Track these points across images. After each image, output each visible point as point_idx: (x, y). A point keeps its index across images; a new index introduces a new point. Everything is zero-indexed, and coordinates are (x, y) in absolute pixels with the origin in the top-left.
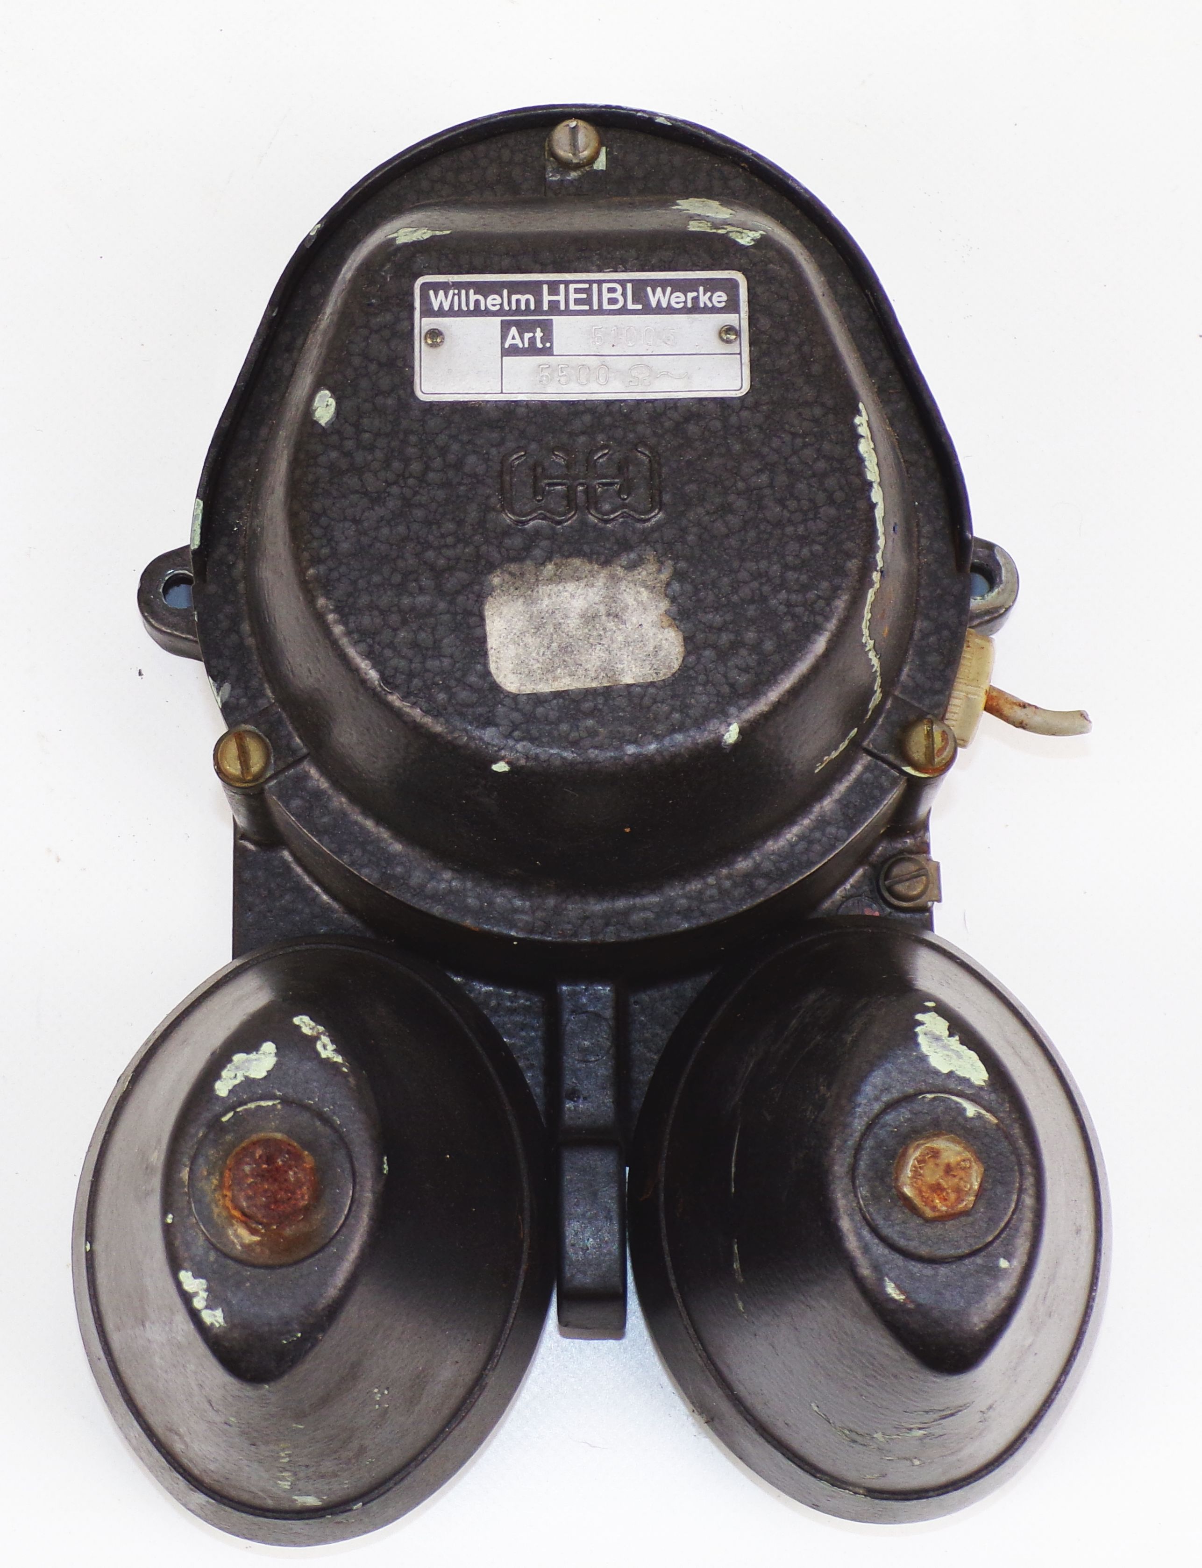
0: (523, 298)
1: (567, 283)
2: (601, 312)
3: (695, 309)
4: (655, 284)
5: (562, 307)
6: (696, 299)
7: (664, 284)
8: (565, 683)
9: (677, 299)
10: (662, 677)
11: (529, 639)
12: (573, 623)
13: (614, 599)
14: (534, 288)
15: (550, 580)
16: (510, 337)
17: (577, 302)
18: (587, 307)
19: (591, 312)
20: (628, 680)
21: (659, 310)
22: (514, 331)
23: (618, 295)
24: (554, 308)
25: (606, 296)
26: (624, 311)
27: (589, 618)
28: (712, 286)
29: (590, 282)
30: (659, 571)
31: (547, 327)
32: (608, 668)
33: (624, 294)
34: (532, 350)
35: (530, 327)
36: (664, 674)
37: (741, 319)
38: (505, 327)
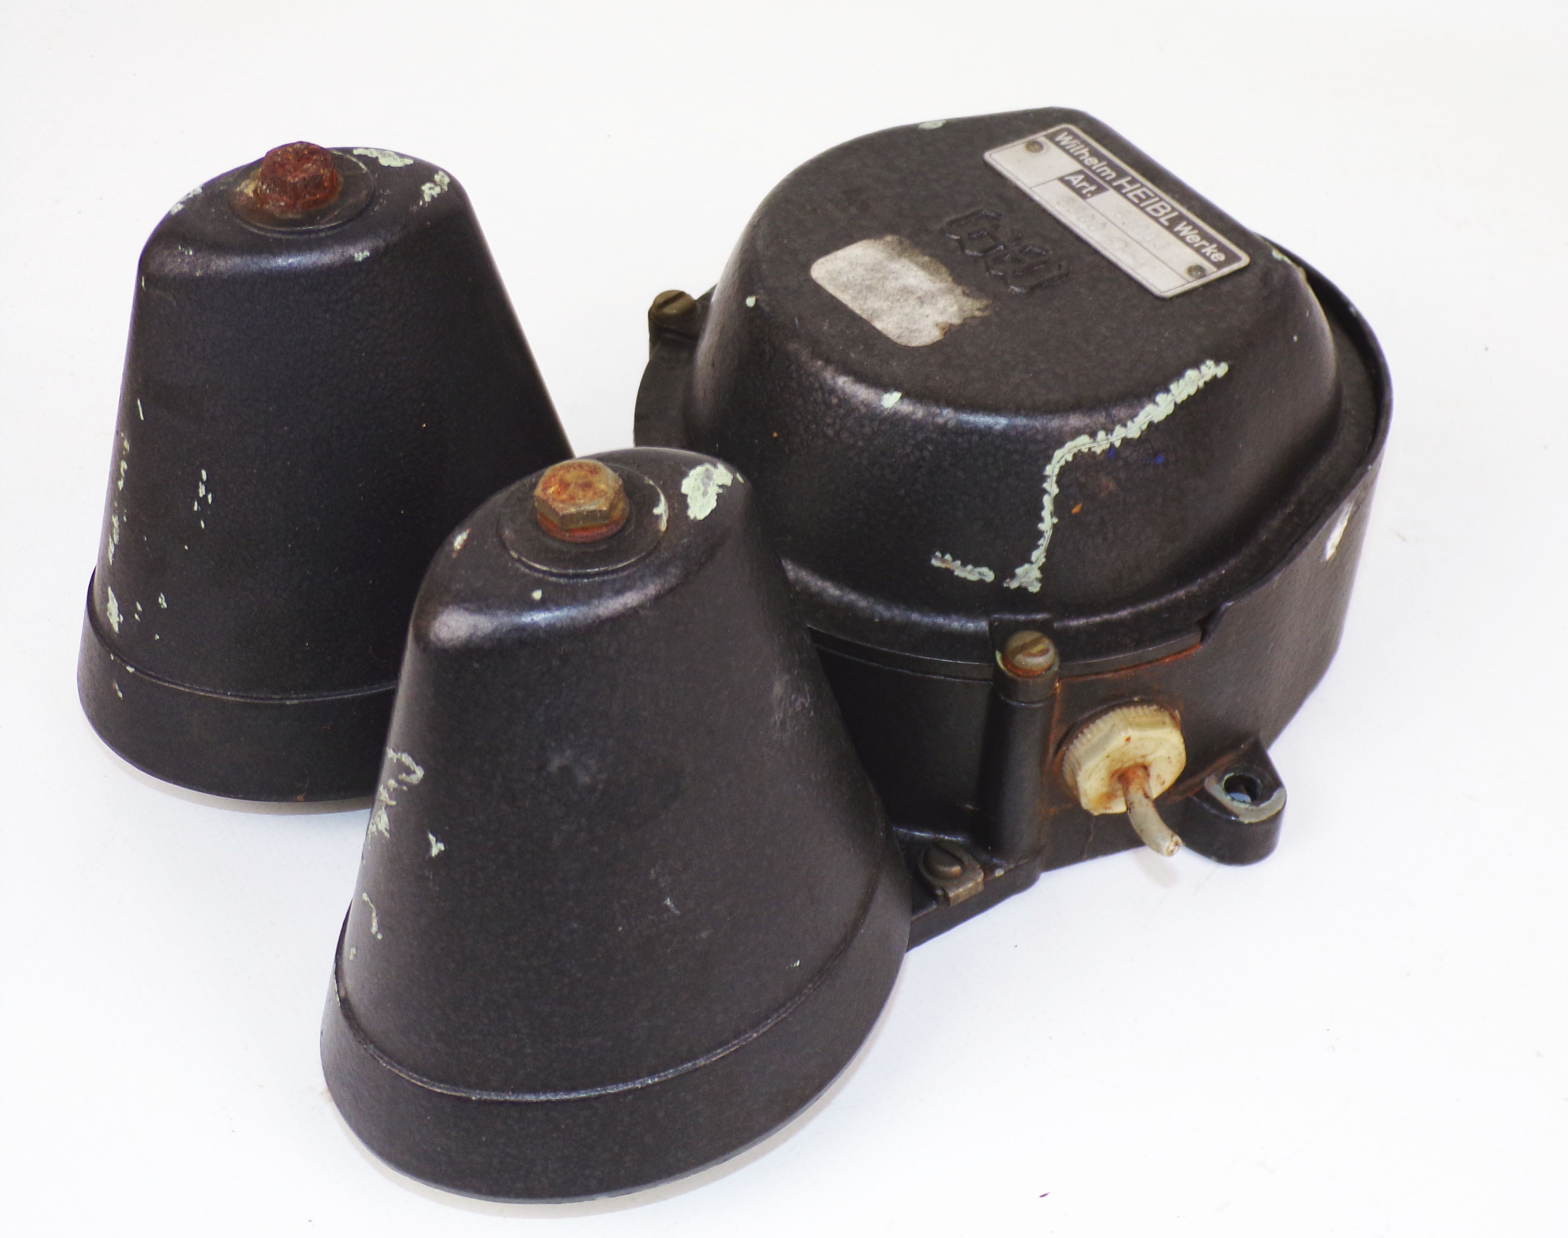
0: (1109, 171)
1: (1143, 186)
2: (1143, 209)
3: (1198, 250)
4: (1190, 223)
5: (1124, 191)
6: (1203, 246)
7: (1195, 227)
8: (845, 298)
9: (1193, 237)
10: (899, 341)
11: (860, 270)
12: (892, 285)
13: (933, 296)
14: (1121, 174)
15: (917, 263)
16: (1076, 177)
17: (1136, 196)
18: (1136, 201)
19: (1137, 205)
20: (878, 325)
21: (1177, 234)
22: (1081, 177)
23: (1163, 212)
24: (1119, 189)
25: (1157, 206)
26: (1156, 219)
27: (906, 291)
28: (1221, 248)
29: (1156, 195)
30: (979, 309)
31: (1100, 189)
32: (877, 313)
33: (1166, 214)
34: (1078, 191)
35: (1091, 181)
36: (903, 341)
37: (1214, 273)
38: (1080, 172)
